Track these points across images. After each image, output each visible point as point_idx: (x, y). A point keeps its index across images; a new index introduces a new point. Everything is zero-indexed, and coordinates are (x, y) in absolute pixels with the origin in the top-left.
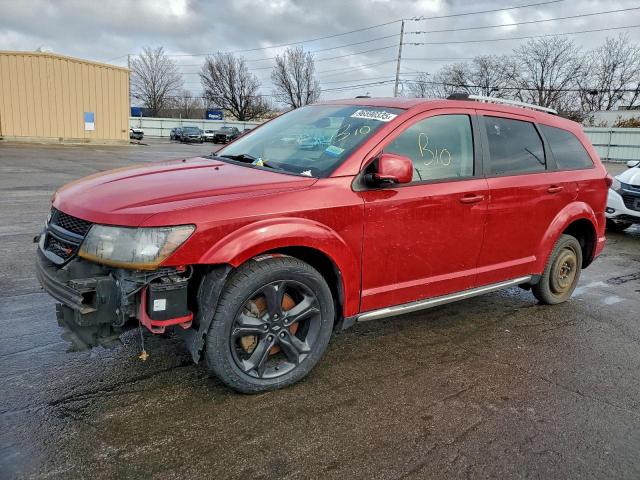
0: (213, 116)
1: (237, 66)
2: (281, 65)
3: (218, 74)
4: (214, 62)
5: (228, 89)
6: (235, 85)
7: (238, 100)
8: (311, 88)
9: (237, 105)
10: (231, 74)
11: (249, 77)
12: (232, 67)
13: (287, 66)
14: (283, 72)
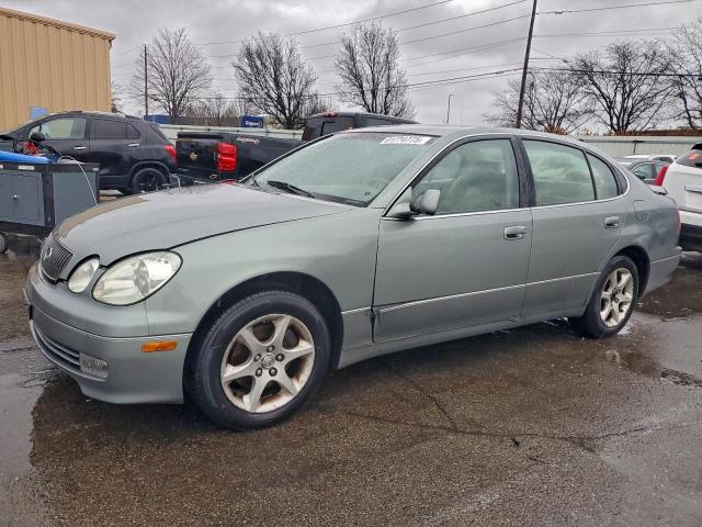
0: (252, 124)
1: (284, 53)
2: (350, 48)
3: (258, 63)
4: (254, 47)
5: (272, 84)
6: (282, 80)
7: (286, 102)
8: (393, 81)
9: (283, 107)
10: (277, 63)
11: (301, 67)
12: (278, 53)
13: (358, 49)
14: (353, 58)
